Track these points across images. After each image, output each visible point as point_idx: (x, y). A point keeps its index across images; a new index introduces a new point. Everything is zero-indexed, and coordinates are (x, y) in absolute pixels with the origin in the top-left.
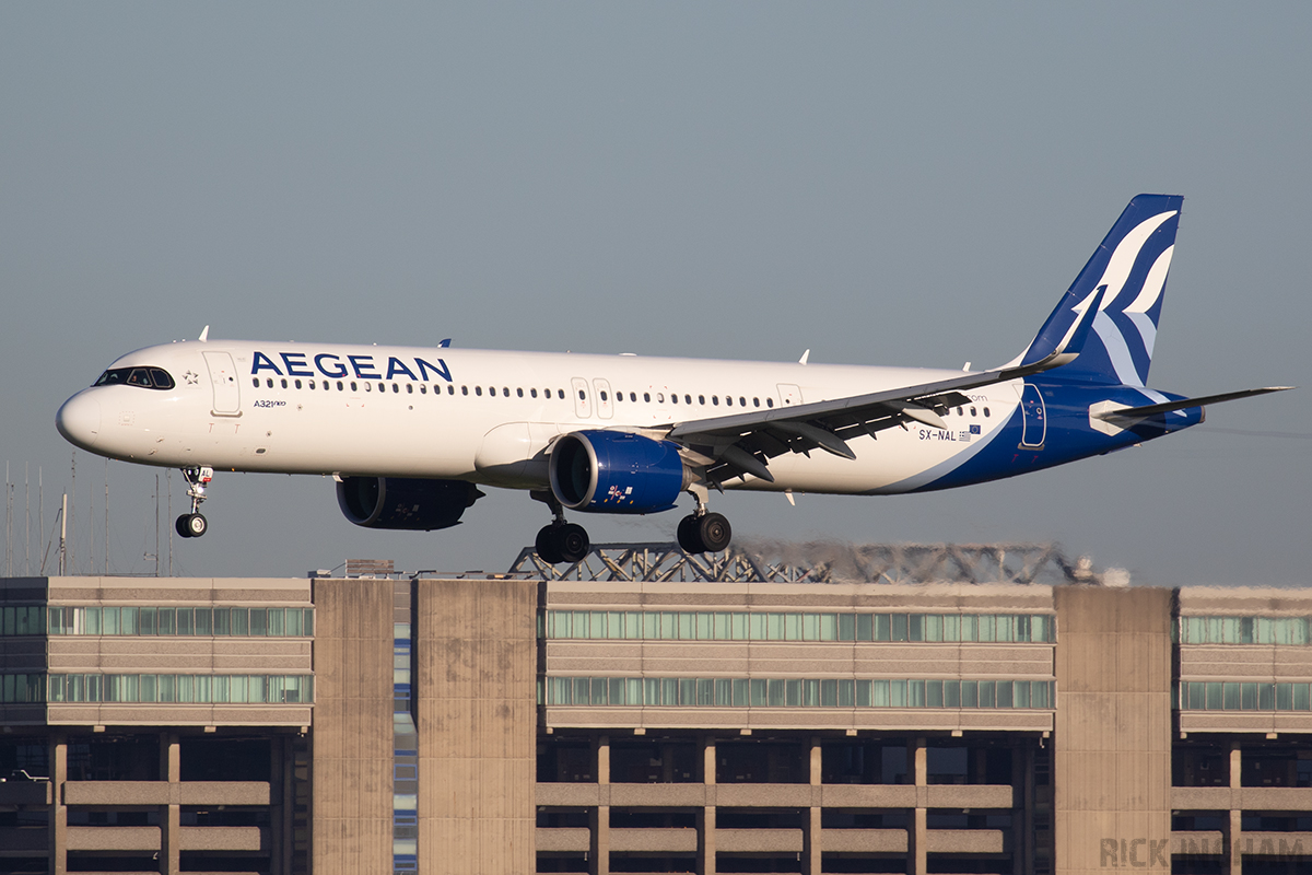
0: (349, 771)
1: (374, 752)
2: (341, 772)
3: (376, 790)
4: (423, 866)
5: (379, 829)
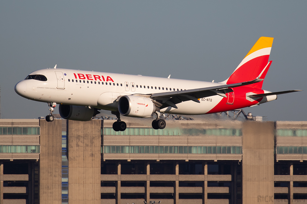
0: (49, 171)
1: (56, 166)
2: (47, 172)
3: (57, 177)
4: (70, 197)
5: (58, 187)
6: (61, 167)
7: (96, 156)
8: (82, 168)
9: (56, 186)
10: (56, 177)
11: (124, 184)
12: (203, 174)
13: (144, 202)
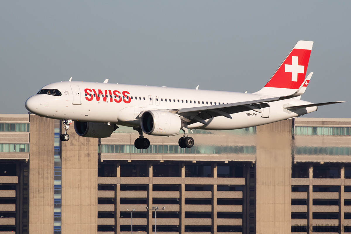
1: (48, 167)
2: (38, 173)
3: (49, 179)
4: (63, 202)
5: (50, 191)
6: (53, 168)
7: (92, 156)
8: (77, 170)
9: (47, 189)
10: (47, 179)
11: (124, 187)
12: (213, 177)
13: (146, 207)
